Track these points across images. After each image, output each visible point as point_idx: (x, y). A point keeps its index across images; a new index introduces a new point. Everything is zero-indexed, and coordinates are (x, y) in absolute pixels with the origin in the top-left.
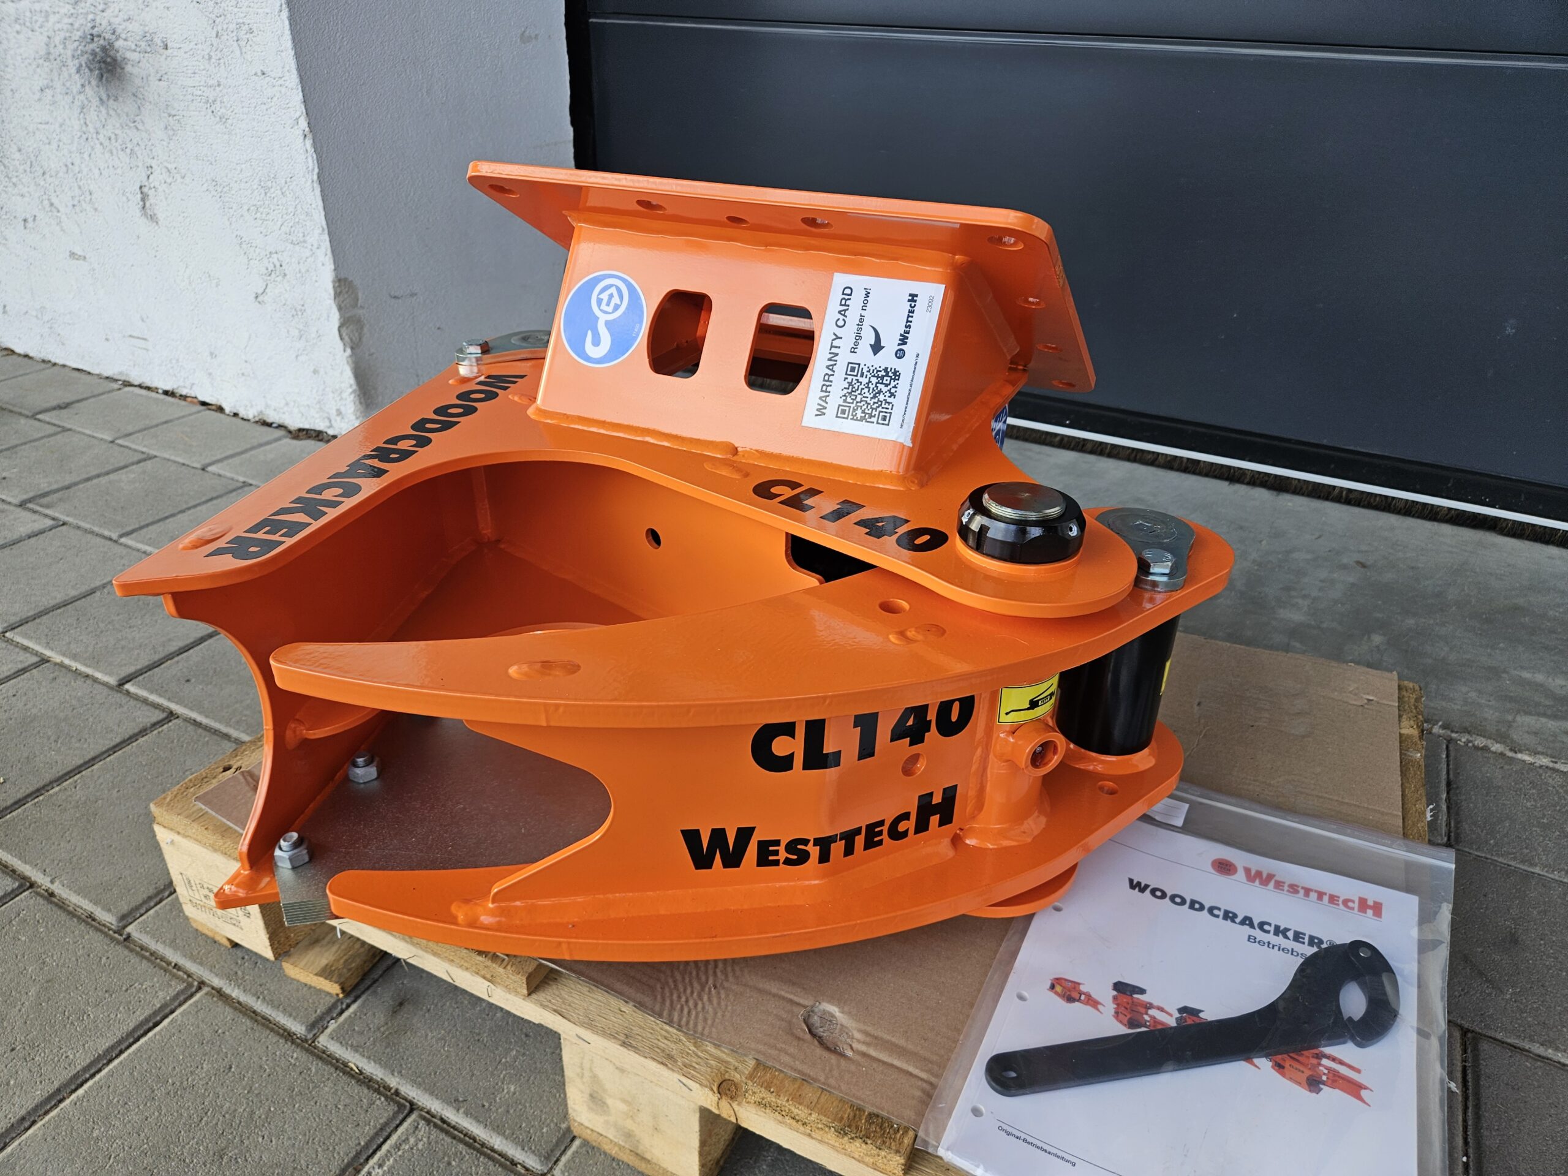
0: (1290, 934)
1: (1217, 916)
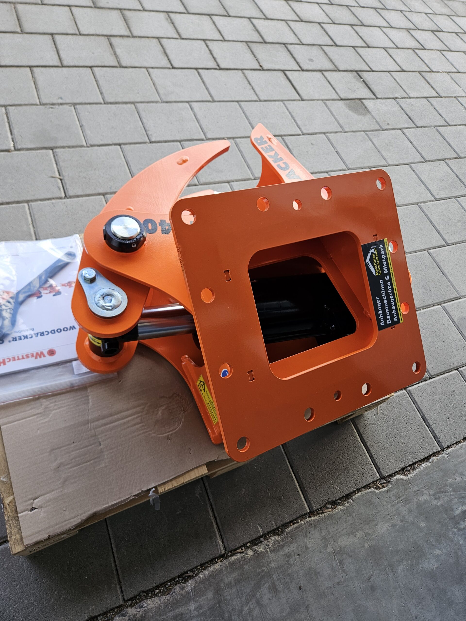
0: (23, 338)
1: (46, 332)
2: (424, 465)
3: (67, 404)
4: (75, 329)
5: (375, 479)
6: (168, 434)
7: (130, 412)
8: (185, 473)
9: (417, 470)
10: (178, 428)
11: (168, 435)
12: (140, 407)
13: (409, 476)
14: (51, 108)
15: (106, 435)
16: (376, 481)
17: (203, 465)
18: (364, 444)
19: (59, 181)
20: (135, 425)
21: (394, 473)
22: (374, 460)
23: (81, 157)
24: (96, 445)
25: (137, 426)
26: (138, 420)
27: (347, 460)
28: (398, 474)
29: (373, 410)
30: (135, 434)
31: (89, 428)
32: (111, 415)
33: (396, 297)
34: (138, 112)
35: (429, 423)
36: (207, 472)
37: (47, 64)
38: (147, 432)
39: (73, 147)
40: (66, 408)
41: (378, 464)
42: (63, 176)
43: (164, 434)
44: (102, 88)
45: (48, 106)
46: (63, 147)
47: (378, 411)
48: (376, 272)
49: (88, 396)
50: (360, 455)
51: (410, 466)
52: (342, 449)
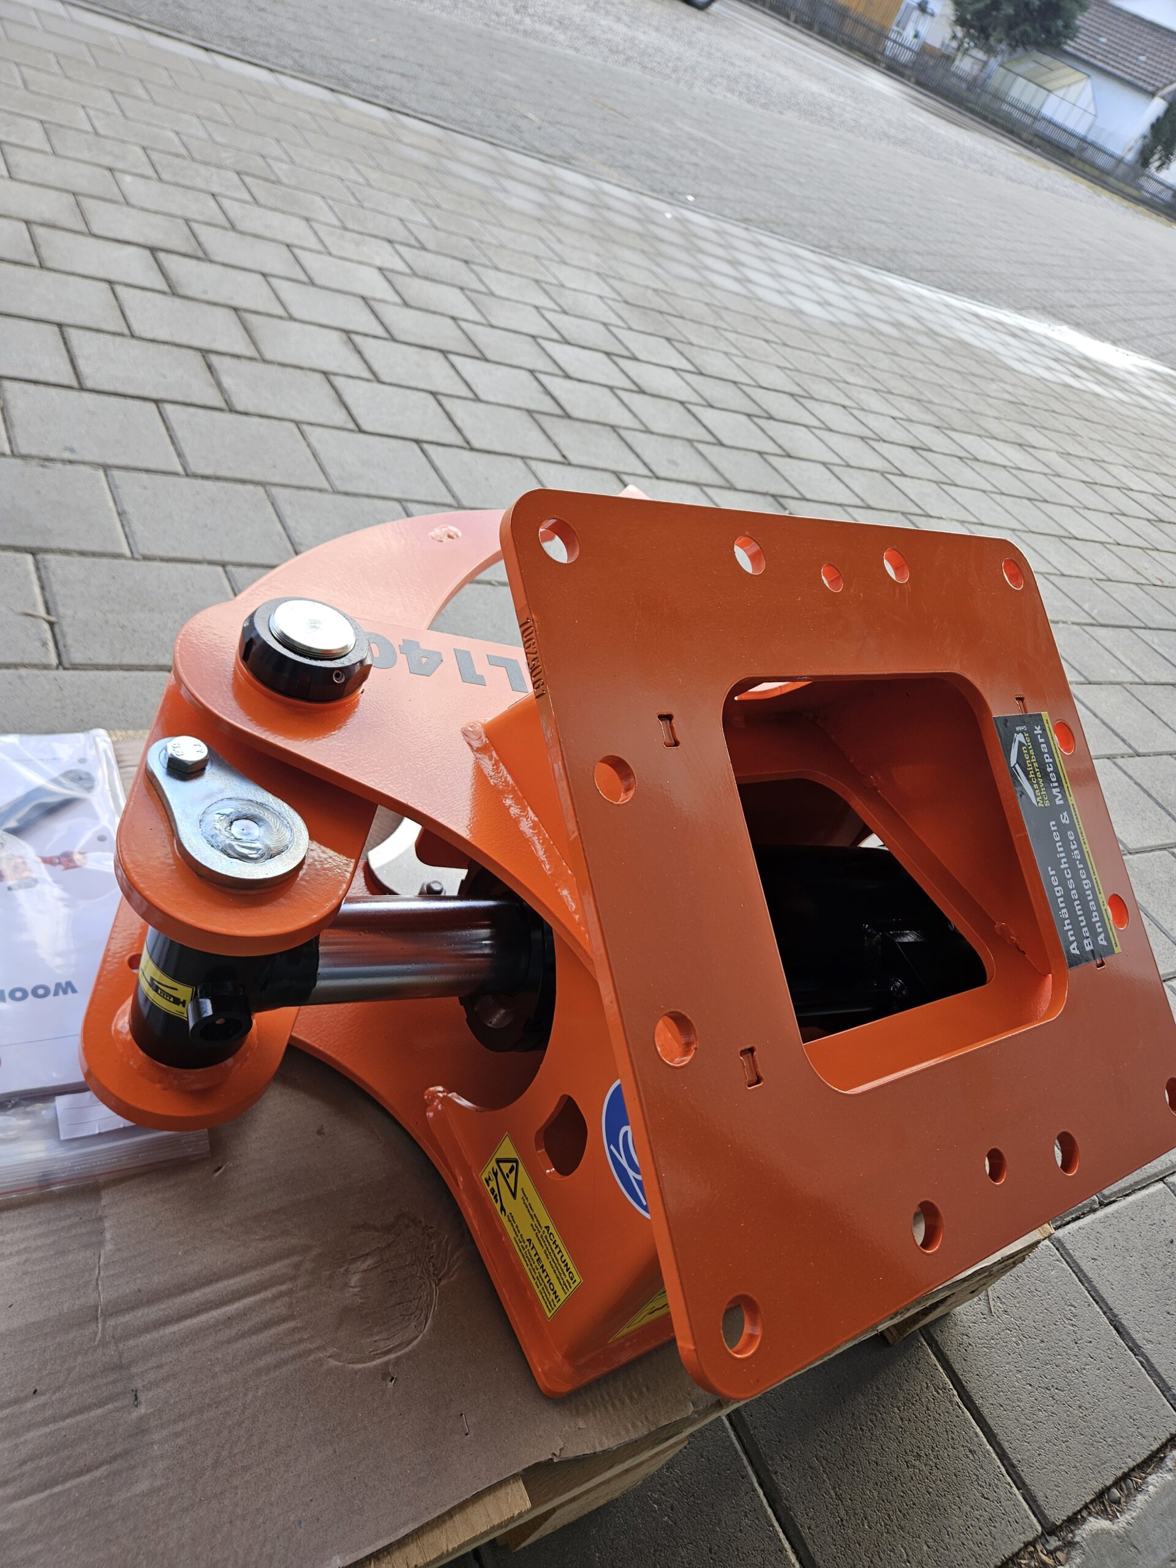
2: (1155, 1481)
3: (22, 1246)
4: (74, 991)
5: (1030, 1536)
6: (386, 1358)
7: (252, 1277)
8: (450, 1514)
9: (1140, 1497)
10: (419, 1338)
11: (387, 1363)
12: (287, 1262)
13: (1123, 1520)
14: (43, 466)
15: (160, 1366)
16: (1032, 1543)
17: (515, 1477)
18: (974, 1412)
19: (46, 626)
20: (267, 1325)
21: (1080, 1511)
22: (1013, 1466)
23: (114, 578)
24: (118, 1404)
25: (274, 1331)
26: (280, 1308)
27: (935, 1470)
28: (1090, 1514)
29: (975, 1299)
30: (269, 1359)
31: (99, 1335)
32: (183, 1289)
33: (1093, 877)
34: (273, 504)
35: (1133, 1340)
36: (529, 1505)
37: (42, 378)
38: (310, 1352)
39: (94, 554)
40: (16, 1259)
41: (1028, 1482)
42: (58, 616)
43: (373, 1359)
44: (183, 445)
45: (34, 462)
46: (66, 552)
47: (992, 1303)
48: (1036, 797)
49: (100, 1219)
50: (970, 1451)
51: (1117, 1483)
52: (915, 1433)
